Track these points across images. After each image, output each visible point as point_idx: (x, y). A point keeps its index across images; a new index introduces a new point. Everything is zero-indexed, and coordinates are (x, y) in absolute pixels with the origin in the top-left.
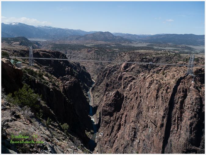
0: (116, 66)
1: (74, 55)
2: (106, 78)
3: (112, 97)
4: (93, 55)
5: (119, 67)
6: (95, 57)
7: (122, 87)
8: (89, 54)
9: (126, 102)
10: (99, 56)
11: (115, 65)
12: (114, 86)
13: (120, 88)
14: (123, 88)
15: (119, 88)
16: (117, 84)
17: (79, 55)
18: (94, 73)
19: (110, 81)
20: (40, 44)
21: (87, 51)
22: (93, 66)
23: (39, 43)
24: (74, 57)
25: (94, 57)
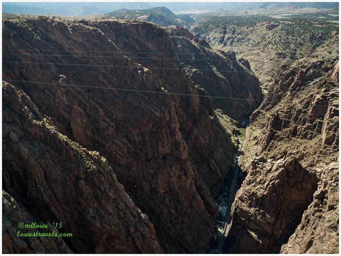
0: (322, 63)
1: (239, 36)
2: (289, 93)
3: (270, 176)
4: (277, 35)
5: (329, 66)
6: (280, 40)
7: (324, 136)
8: (270, 33)
9: (317, 214)
10: (290, 37)
11: (320, 59)
12: (296, 128)
13: (315, 140)
14: (326, 142)
15: (311, 138)
16: (308, 124)
17: (249, 37)
18: (273, 76)
19: (287, 113)
20: (194, 19)
21: (267, 28)
22: (271, 60)
23: (191, 17)
24: (239, 40)
25: (278, 40)
